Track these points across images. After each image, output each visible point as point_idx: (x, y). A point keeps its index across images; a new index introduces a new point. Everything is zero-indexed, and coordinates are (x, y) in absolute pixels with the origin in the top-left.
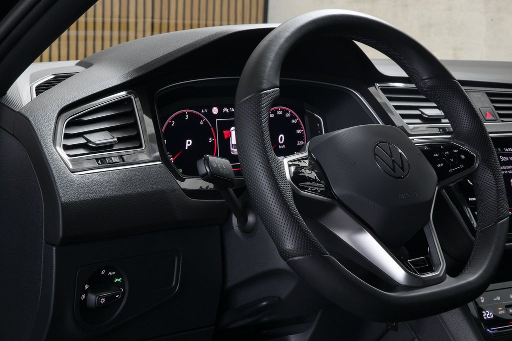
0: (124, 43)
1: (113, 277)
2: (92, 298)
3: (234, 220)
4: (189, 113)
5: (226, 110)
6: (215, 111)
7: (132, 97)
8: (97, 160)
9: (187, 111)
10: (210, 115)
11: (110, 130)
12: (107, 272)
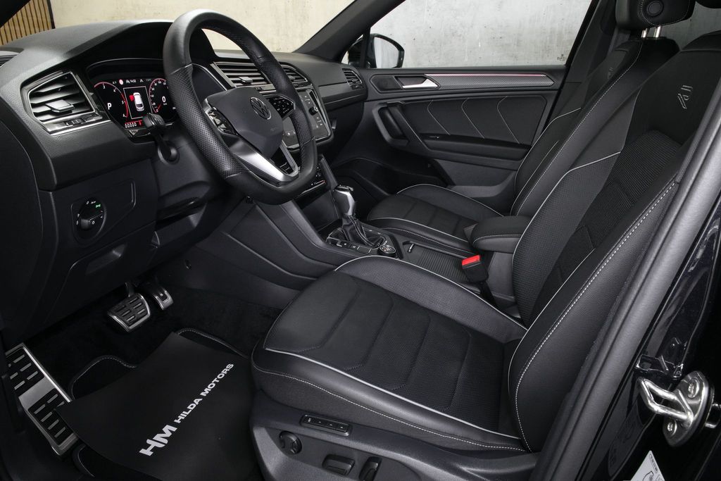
0: (38, 33)
1: (94, 205)
2: (86, 222)
3: (160, 155)
4: (105, 84)
5: (128, 81)
6: (121, 82)
7: (72, 73)
8: (65, 122)
9: (103, 83)
10: (118, 85)
11: (64, 98)
12: (90, 203)
